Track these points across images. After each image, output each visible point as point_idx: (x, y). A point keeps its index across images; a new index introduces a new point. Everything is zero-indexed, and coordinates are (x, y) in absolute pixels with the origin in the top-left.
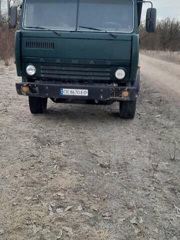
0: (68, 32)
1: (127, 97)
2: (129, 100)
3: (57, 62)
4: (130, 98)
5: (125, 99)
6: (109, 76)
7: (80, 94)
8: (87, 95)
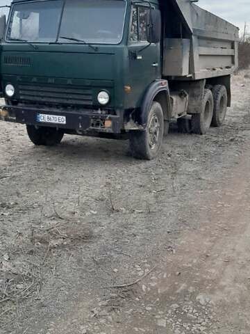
0: (48, 44)
1: (110, 128)
2: (112, 131)
3: (33, 80)
4: (113, 130)
5: (107, 131)
6: (91, 100)
7: (57, 122)
8: (65, 123)
